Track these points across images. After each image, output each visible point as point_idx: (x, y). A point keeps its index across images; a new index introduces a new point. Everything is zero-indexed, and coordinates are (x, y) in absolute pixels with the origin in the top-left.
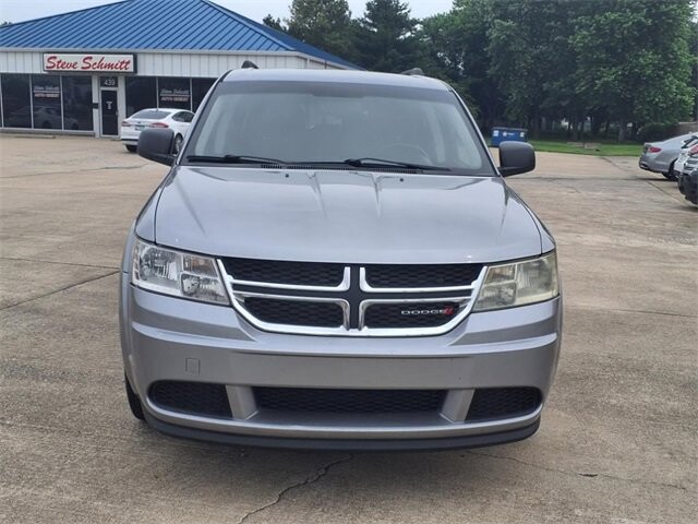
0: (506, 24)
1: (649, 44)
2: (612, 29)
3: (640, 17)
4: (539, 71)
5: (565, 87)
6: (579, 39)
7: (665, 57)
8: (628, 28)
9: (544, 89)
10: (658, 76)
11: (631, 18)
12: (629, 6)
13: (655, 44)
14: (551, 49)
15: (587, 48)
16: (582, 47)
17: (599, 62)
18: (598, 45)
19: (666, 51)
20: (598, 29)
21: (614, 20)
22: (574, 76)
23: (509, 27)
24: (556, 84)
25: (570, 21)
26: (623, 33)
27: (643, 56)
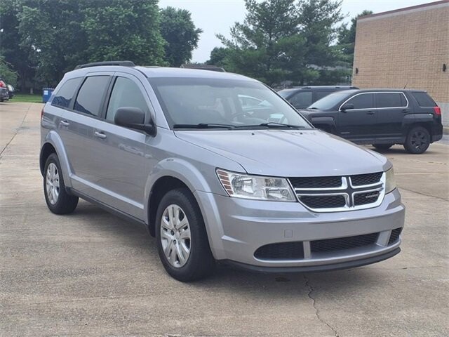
0: (32, 10)
1: (137, 31)
2: (111, 19)
3: (130, 12)
4: (60, 46)
5: (81, 59)
6: (89, 24)
7: (148, 41)
8: (123, 19)
9: (66, 59)
10: (145, 53)
11: (124, 13)
12: (121, 4)
13: (141, 31)
14: (67, 30)
15: (94, 31)
16: (92, 30)
17: (104, 42)
18: (104, 30)
19: (148, 36)
20: (102, 18)
21: (112, 13)
22: (87, 51)
23: (34, 12)
24: (74, 56)
25: (81, 11)
26: (119, 23)
27: (135, 39)
